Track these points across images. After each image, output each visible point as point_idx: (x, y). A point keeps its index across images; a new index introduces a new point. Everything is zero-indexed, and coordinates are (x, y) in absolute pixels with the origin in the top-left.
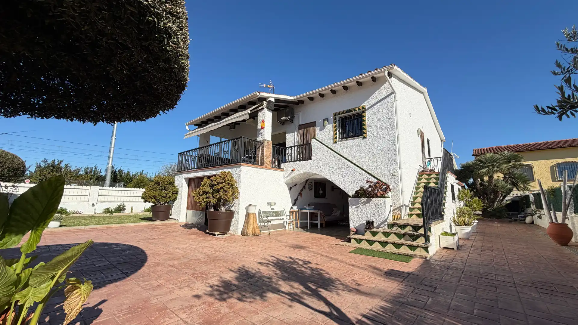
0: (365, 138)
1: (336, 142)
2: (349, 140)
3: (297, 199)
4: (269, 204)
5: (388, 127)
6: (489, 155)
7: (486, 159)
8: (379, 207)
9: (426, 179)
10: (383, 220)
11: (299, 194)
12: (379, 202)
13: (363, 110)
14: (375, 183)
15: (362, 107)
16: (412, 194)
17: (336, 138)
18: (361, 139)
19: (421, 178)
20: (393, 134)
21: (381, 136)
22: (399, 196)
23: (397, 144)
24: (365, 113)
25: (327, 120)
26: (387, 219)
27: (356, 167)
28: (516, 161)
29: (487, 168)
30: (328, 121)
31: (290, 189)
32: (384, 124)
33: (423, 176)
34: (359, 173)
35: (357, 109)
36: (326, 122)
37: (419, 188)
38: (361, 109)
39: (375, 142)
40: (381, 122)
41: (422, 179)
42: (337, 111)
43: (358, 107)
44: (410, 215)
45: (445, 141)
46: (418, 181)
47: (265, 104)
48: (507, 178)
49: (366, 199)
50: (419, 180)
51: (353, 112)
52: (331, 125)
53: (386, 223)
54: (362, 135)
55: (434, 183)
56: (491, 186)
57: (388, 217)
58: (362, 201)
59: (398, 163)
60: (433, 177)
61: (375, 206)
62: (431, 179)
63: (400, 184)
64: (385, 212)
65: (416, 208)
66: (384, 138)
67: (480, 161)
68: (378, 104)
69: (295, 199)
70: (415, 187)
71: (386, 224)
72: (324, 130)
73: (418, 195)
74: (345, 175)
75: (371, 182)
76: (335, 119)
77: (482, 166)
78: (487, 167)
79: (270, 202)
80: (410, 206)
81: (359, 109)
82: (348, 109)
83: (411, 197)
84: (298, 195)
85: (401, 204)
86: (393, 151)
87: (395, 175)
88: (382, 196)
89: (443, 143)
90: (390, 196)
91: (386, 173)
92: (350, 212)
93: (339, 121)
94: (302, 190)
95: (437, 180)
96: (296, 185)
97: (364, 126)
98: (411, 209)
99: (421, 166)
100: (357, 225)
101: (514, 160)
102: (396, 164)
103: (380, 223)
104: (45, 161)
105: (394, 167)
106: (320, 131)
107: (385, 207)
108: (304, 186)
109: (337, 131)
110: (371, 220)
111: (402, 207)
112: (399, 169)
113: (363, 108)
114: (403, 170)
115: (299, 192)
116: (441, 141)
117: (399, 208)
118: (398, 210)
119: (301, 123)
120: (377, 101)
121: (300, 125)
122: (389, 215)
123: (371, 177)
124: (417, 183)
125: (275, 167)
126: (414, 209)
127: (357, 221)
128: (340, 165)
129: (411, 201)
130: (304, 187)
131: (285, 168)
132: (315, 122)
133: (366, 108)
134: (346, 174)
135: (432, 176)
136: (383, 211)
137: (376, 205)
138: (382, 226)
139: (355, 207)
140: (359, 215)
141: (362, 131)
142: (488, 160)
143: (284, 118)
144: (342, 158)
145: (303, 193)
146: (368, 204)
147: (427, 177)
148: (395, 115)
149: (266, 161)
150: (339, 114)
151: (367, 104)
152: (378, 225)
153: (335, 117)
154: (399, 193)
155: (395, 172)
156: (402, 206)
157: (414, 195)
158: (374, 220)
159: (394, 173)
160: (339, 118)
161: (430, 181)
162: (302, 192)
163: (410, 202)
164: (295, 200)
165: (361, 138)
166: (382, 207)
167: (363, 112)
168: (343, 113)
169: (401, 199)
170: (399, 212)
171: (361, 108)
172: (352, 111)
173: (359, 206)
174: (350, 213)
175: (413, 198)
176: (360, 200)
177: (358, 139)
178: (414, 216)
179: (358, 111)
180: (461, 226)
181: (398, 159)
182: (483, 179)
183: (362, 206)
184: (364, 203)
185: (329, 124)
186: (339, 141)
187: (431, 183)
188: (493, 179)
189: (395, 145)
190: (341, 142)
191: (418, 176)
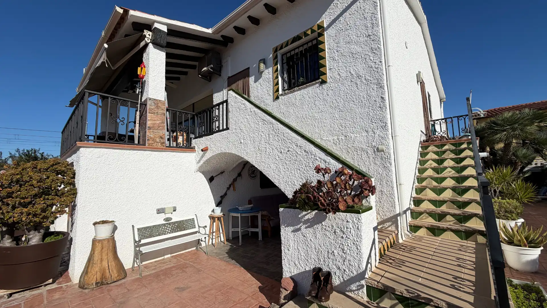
0: (324, 82)
1: (277, 98)
2: (297, 91)
3: (226, 194)
4: (160, 211)
5: (367, 53)
6: (507, 115)
7: (503, 120)
8: (344, 236)
9: (436, 153)
10: (355, 273)
11: (230, 186)
12: (345, 223)
13: (319, 31)
14: (336, 172)
15: (318, 25)
16: (414, 182)
17: (278, 90)
18: (317, 85)
19: (425, 151)
20: (377, 66)
21: (353, 73)
22: (393, 194)
23: (386, 86)
24: (324, 35)
25: (264, 61)
26: (364, 272)
27: (299, 138)
28: (539, 122)
29: (505, 133)
30: (264, 63)
31: (211, 180)
32: (359, 50)
33: (430, 148)
34: (305, 151)
35: (309, 32)
36: (262, 66)
37: (426, 169)
38: (317, 30)
39: (343, 88)
40: (352, 47)
41: (427, 153)
42: (278, 43)
43: (311, 29)
44: (414, 228)
45: (445, 100)
46: (421, 156)
47: (147, 36)
48: (528, 144)
49: (314, 213)
50: (423, 154)
51: (304, 39)
52: (270, 70)
53: (363, 282)
54: (319, 78)
55: (452, 159)
56: (508, 156)
57: (368, 263)
58: (306, 217)
59: (389, 125)
60: (449, 150)
61: (335, 232)
62: (444, 152)
63: (393, 169)
64: (359, 252)
65: (425, 212)
66: (359, 77)
67: (494, 123)
68: (347, 14)
69: (222, 194)
70: (417, 168)
71: (362, 286)
72: (261, 80)
73: (424, 184)
74: (280, 155)
75: (326, 171)
76: (276, 57)
77: (497, 130)
78: (505, 131)
79: (163, 207)
80: (413, 206)
81: (313, 31)
82: (295, 34)
83: (413, 188)
84: (228, 189)
85: (398, 212)
86: (379, 100)
87: (383, 151)
88: (350, 209)
89: (442, 103)
90: (373, 204)
91: (364, 147)
92: (282, 239)
93: (283, 60)
94: (235, 180)
95: (456, 155)
96: (222, 173)
97: (321, 62)
98: (415, 215)
99: (423, 133)
100: (296, 273)
101: (537, 121)
102: (384, 127)
103: (346, 278)
104: (18, 150)
105: (381, 134)
106: (255, 82)
107: (359, 236)
108: (240, 173)
109: (280, 79)
110: (325, 269)
111: (399, 218)
112: (390, 137)
113: (320, 27)
114: (399, 139)
115: (230, 183)
116: (440, 100)
117: (394, 220)
118: (390, 223)
119: (230, 75)
120: (344, 7)
121: (229, 78)
122: (370, 256)
123: (329, 159)
124: (420, 161)
125: (178, 146)
126: (421, 213)
127: (297, 263)
128: (271, 136)
129: (413, 196)
130: (239, 175)
131: (196, 146)
132: (249, 68)
133: (325, 26)
134: (281, 152)
135: (446, 147)
136: (354, 248)
137: (338, 231)
138: (353, 287)
139: (292, 228)
140: (299, 248)
141: (319, 70)
142: (507, 121)
143: (205, 69)
144: (274, 121)
145: (238, 184)
146: (319, 226)
147: (436, 149)
148: (380, 27)
149: (152, 136)
150: (281, 48)
151: (325, 20)
152: (341, 283)
153: (276, 54)
154: (392, 187)
155: (383, 144)
156: (399, 215)
157: (417, 184)
158: (334, 269)
159: (380, 147)
160: (282, 55)
161: (444, 156)
162: (236, 183)
163: (412, 199)
164: (221, 197)
165: (317, 83)
166: (351, 238)
167: (321, 35)
168: (287, 45)
169: (396, 201)
170: (393, 228)
171: (315, 28)
172: (302, 38)
173: (299, 229)
174: (283, 242)
175: (416, 189)
176: (302, 215)
177: (312, 87)
178: (422, 232)
179: (311, 36)
180: (521, 246)
181: (389, 116)
182: (494, 148)
183: (306, 228)
184: (311, 223)
185: (267, 67)
186: (282, 95)
187: (447, 161)
188: (511, 147)
189: (382, 87)
190: (286, 97)
191: (420, 149)
